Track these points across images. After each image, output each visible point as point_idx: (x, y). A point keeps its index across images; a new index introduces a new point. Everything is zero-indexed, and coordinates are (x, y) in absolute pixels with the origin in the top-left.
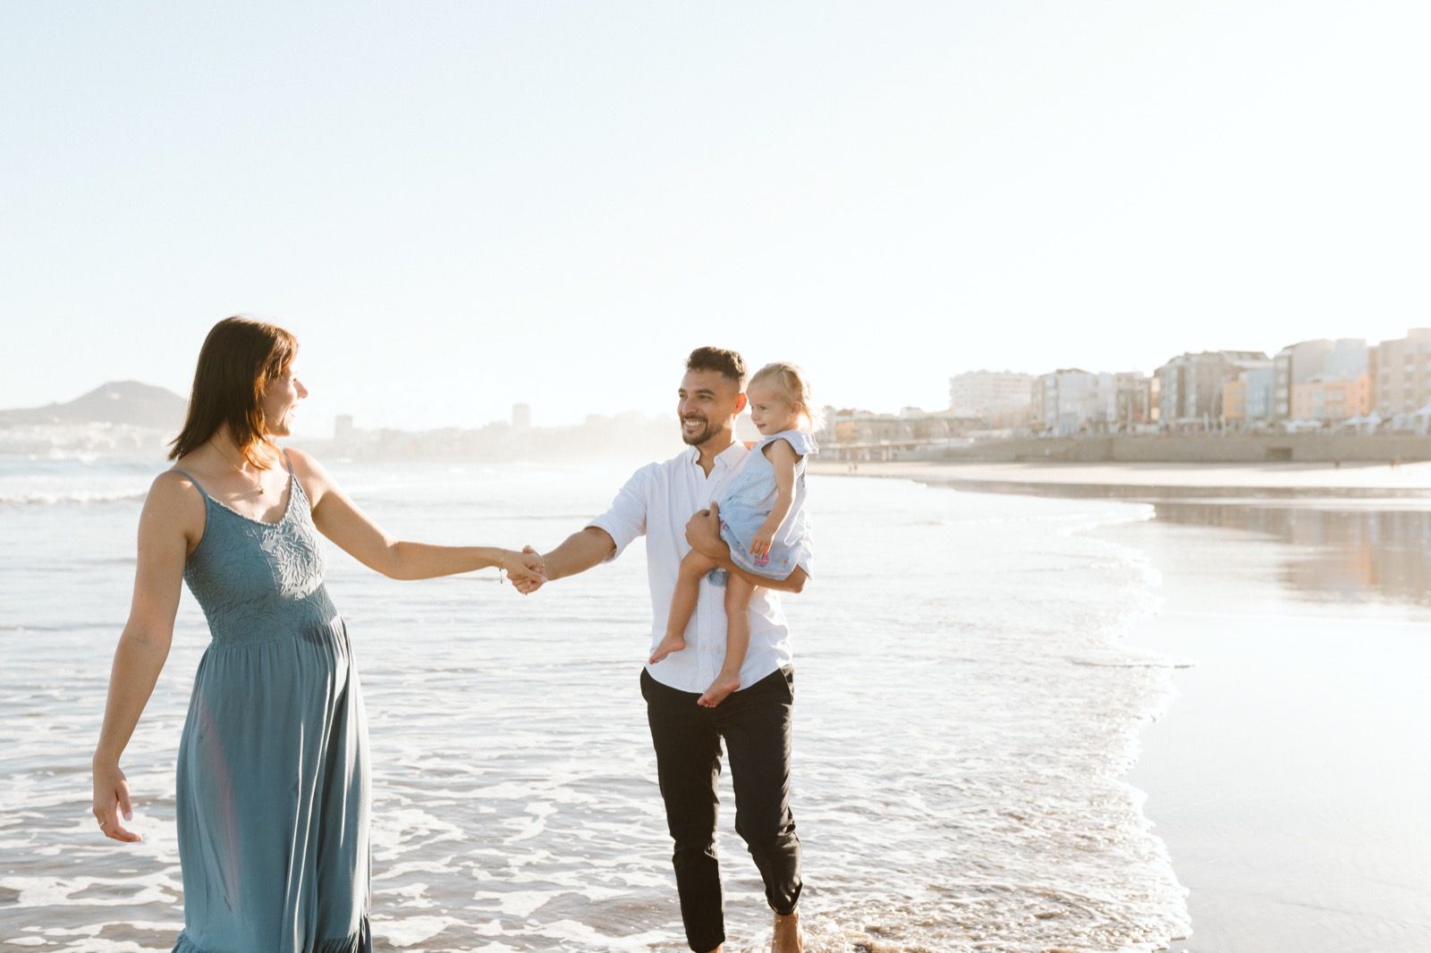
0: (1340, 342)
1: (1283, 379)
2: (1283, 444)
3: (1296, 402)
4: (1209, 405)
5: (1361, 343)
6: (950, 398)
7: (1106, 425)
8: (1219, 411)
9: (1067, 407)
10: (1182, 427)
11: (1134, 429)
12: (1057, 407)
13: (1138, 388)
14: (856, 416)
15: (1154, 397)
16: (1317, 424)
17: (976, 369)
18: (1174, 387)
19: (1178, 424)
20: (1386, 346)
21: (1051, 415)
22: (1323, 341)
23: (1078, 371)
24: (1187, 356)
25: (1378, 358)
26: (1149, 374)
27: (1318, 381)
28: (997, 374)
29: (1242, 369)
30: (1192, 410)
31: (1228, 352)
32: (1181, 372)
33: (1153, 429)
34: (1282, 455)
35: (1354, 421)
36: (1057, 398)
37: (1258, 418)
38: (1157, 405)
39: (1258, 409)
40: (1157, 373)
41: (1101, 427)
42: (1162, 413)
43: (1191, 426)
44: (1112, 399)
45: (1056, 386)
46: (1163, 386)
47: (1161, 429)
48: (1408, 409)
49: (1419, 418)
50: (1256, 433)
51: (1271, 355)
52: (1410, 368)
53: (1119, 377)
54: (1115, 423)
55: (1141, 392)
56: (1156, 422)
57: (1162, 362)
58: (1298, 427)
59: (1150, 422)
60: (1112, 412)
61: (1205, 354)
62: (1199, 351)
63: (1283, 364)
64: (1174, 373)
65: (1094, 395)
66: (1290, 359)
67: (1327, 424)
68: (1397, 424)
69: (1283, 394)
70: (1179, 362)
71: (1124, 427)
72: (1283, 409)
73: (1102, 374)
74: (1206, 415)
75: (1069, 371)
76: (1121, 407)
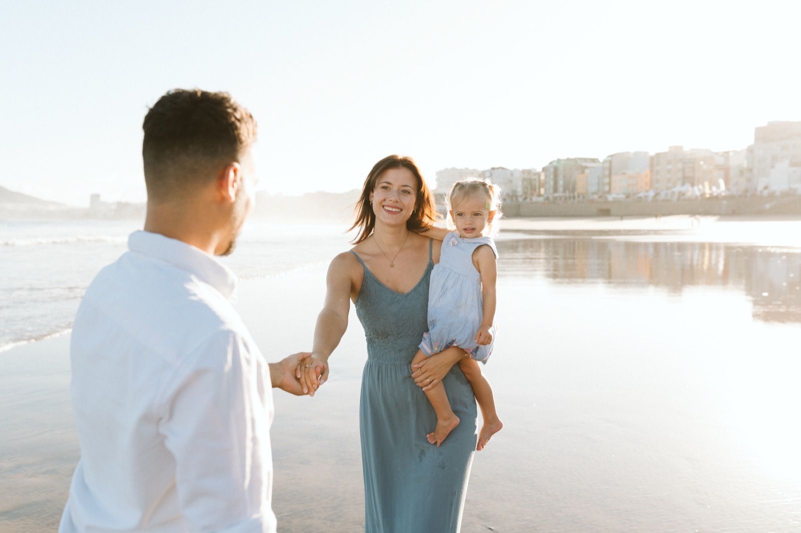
0: (636, 154)
1: (607, 173)
2: (605, 207)
3: (613, 185)
4: (570, 187)
5: (646, 153)
6: (436, 183)
7: (517, 197)
8: (574, 190)
10: (555, 198)
11: (531, 199)
13: (533, 177)
15: (542, 182)
16: (622, 196)
18: (552, 177)
19: (554, 197)
20: (658, 155)
22: (627, 153)
23: (502, 168)
24: (559, 160)
25: (655, 161)
26: (539, 170)
27: (624, 174)
28: (462, 170)
29: (586, 167)
30: (561, 189)
31: (580, 159)
32: (554, 170)
33: (541, 199)
34: (605, 213)
35: (641, 195)
37: (594, 193)
38: (543, 187)
39: (593, 188)
40: (544, 169)
41: (514, 199)
42: (546, 190)
43: (560, 198)
44: (520, 183)
45: (491, 177)
46: (546, 176)
47: (545, 200)
48: (668, 188)
49: (673, 193)
50: (592, 201)
51: (601, 160)
52: (670, 167)
53: (524, 172)
54: (521, 196)
55: (535, 179)
56: (542, 196)
57: (546, 164)
58: (614, 198)
59: (539, 195)
60: (520, 190)
61: (568, 159)
62: (565, 158)
63: (607, 165)
64: (552, 170)
65: (511, 181)
66: (610, 162)
67: (628, 196)
68: (662, 196)
69: (607, 180)
70: (555, 164)
71: (525, 198)
72: (607, 188)
73: (515, 170)
74: (567, 192)
75: (498, 168)
76: (525, 188)
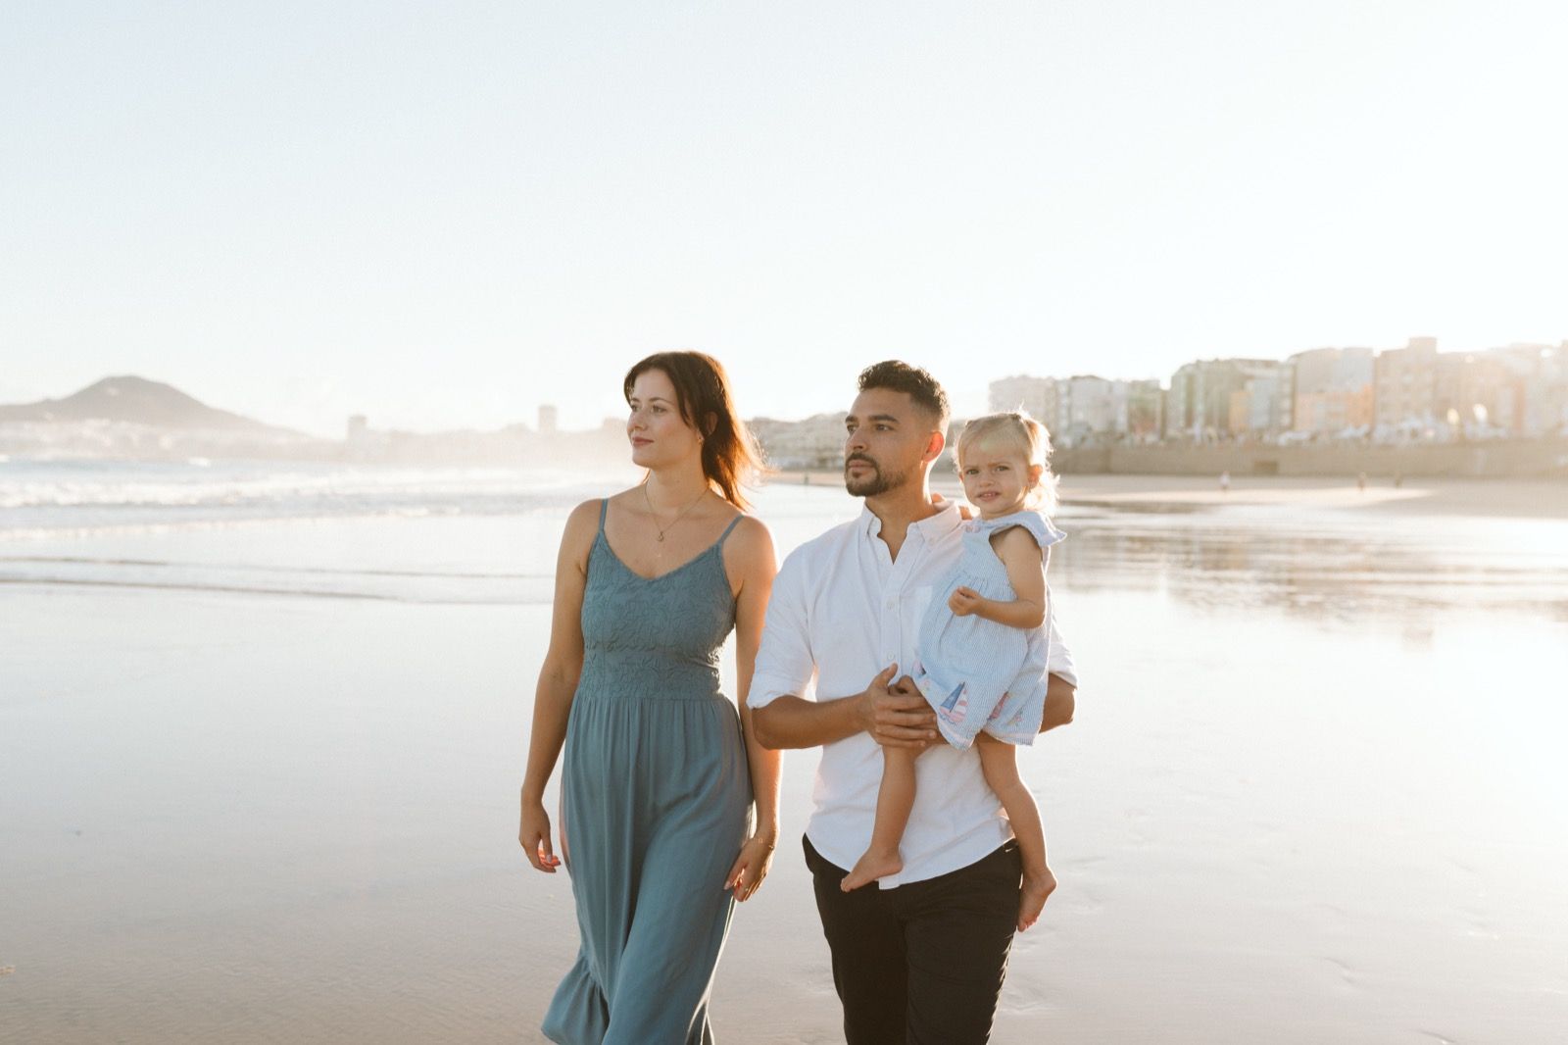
0: (1348, 351)
1: (1287, 389)
2: (1269, 456)
3: (1299, 412)
4: (1221, 420)
5: (1369, 351)
8: (1224, 422)
9: (1080, 416)
12: (1070, 415)
17: (1016, 373)
18: (1182, 395)
19: (1185, 436)
20: (1386, 355)
21: (1064, 423)
22: (1330, 350)
23: (1093, 377)
24: (1198, 364)
25: (1381, 367)
27: (1321, 391)
29: (1250, 377)
30: (1201, 421)
31: (1242, 361)
32: (1190, 377)
36: (1069, 408)
39: (1260, 421)
40: (1174, 380)
44: (1124, 407)
45: (1069, 393)
49: (1400, 433)
52: (1408, 379)
53: (1134, 385)
55: (1156, 400)
57: (1176, 368)
58: (1291, 440)
60: (1121, 422)
61: (1217, 361)
62: (1211, 358)
63: (1288, 373)
64: (1183, 381)
65: (1107, 404)
66: (1294, 367)
67: (1314, 437)
69: (1286, 404)
70: (1190, 370)
72: (1286, 420)
73: (1119, 382)
75: (1084, 378)
76: (1131, 416)
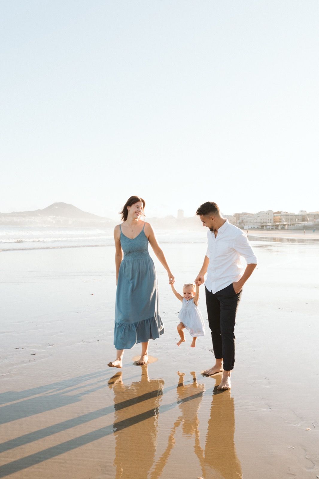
14: (282, 214)
